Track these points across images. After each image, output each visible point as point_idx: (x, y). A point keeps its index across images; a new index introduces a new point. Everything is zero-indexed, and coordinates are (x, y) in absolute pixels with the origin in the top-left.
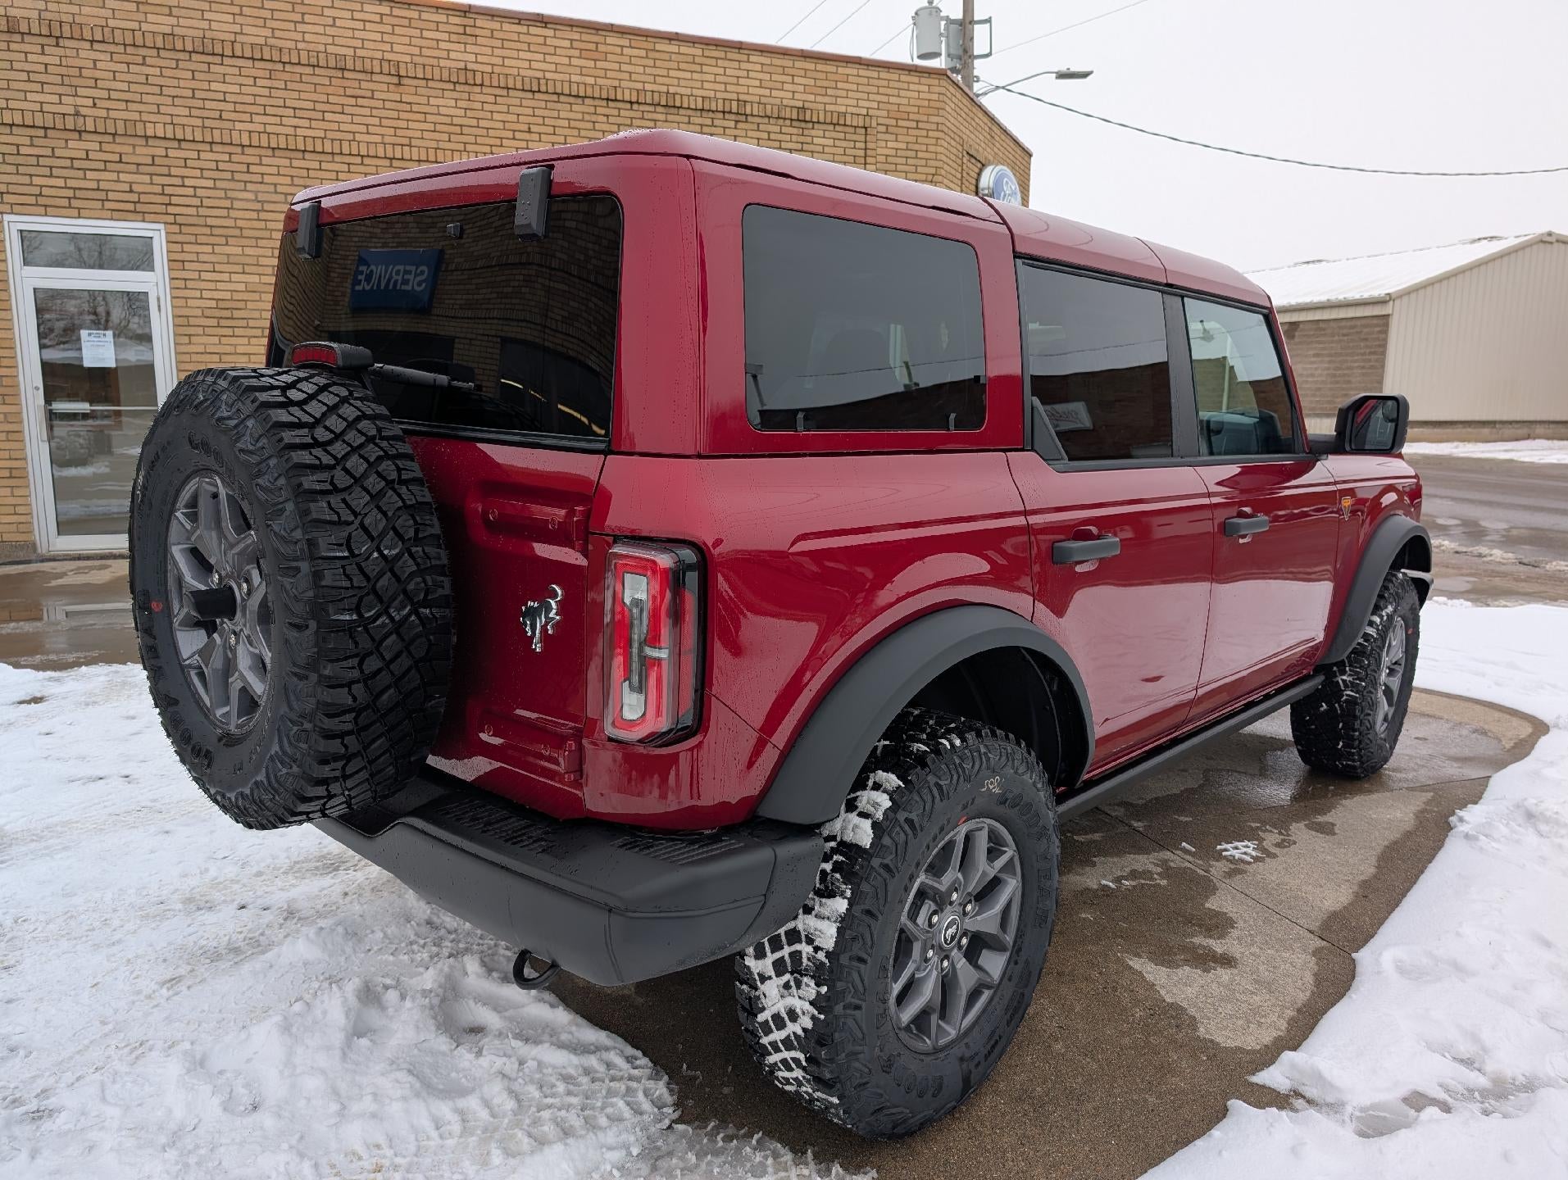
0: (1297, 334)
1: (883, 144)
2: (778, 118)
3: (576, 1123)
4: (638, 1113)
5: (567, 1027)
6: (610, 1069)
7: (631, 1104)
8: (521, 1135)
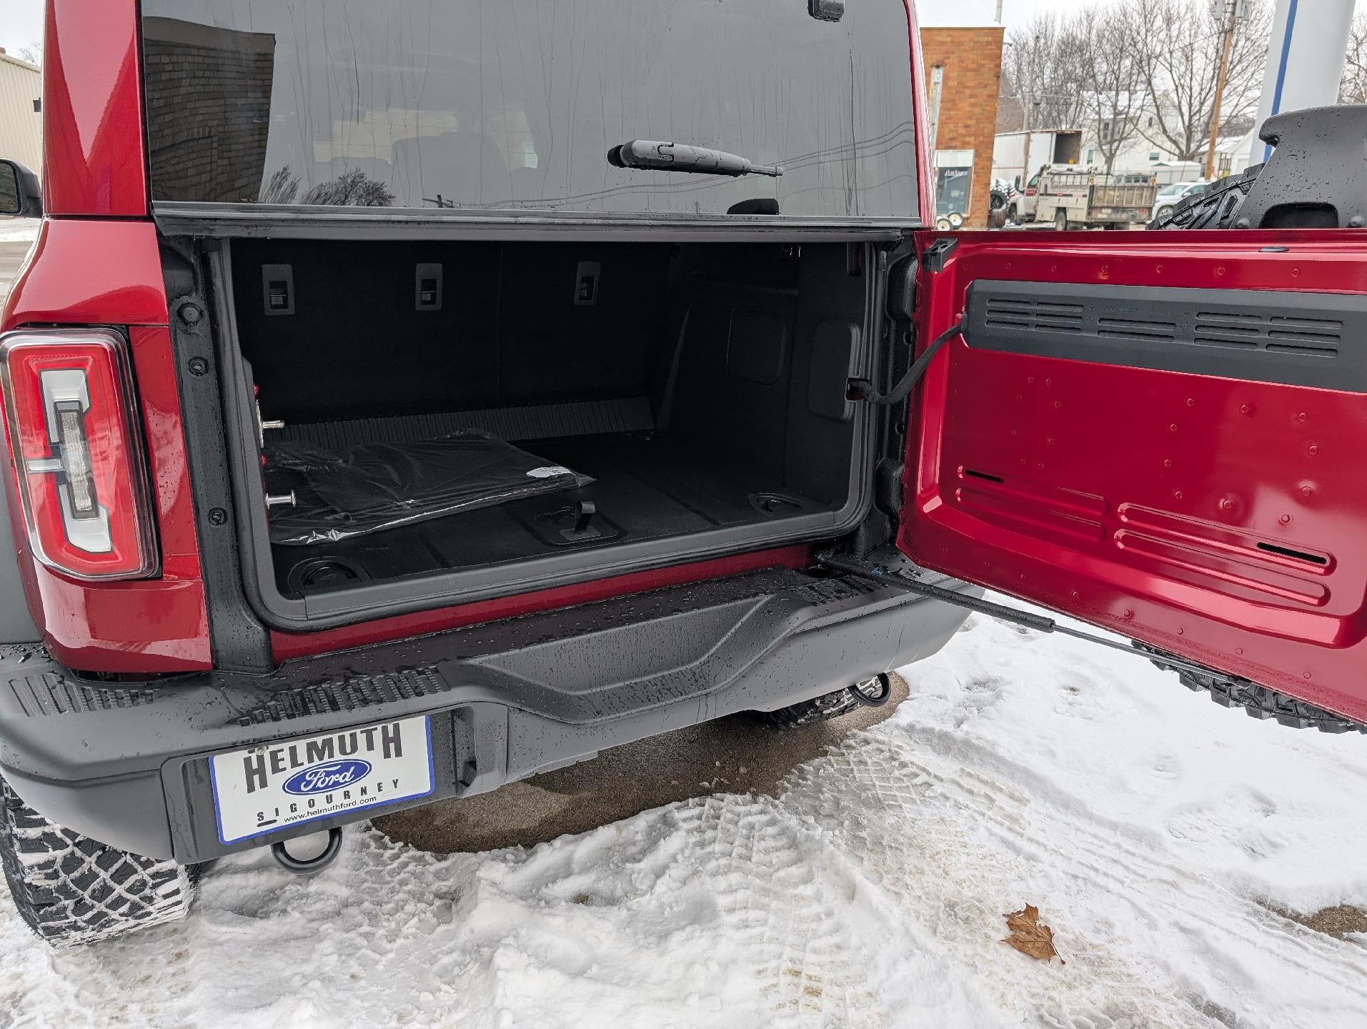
3: (770, 843)
4: (762, 812)
5: (624, 833)
6: (699, 818)
7: (750, 814)
8: (782, 873)
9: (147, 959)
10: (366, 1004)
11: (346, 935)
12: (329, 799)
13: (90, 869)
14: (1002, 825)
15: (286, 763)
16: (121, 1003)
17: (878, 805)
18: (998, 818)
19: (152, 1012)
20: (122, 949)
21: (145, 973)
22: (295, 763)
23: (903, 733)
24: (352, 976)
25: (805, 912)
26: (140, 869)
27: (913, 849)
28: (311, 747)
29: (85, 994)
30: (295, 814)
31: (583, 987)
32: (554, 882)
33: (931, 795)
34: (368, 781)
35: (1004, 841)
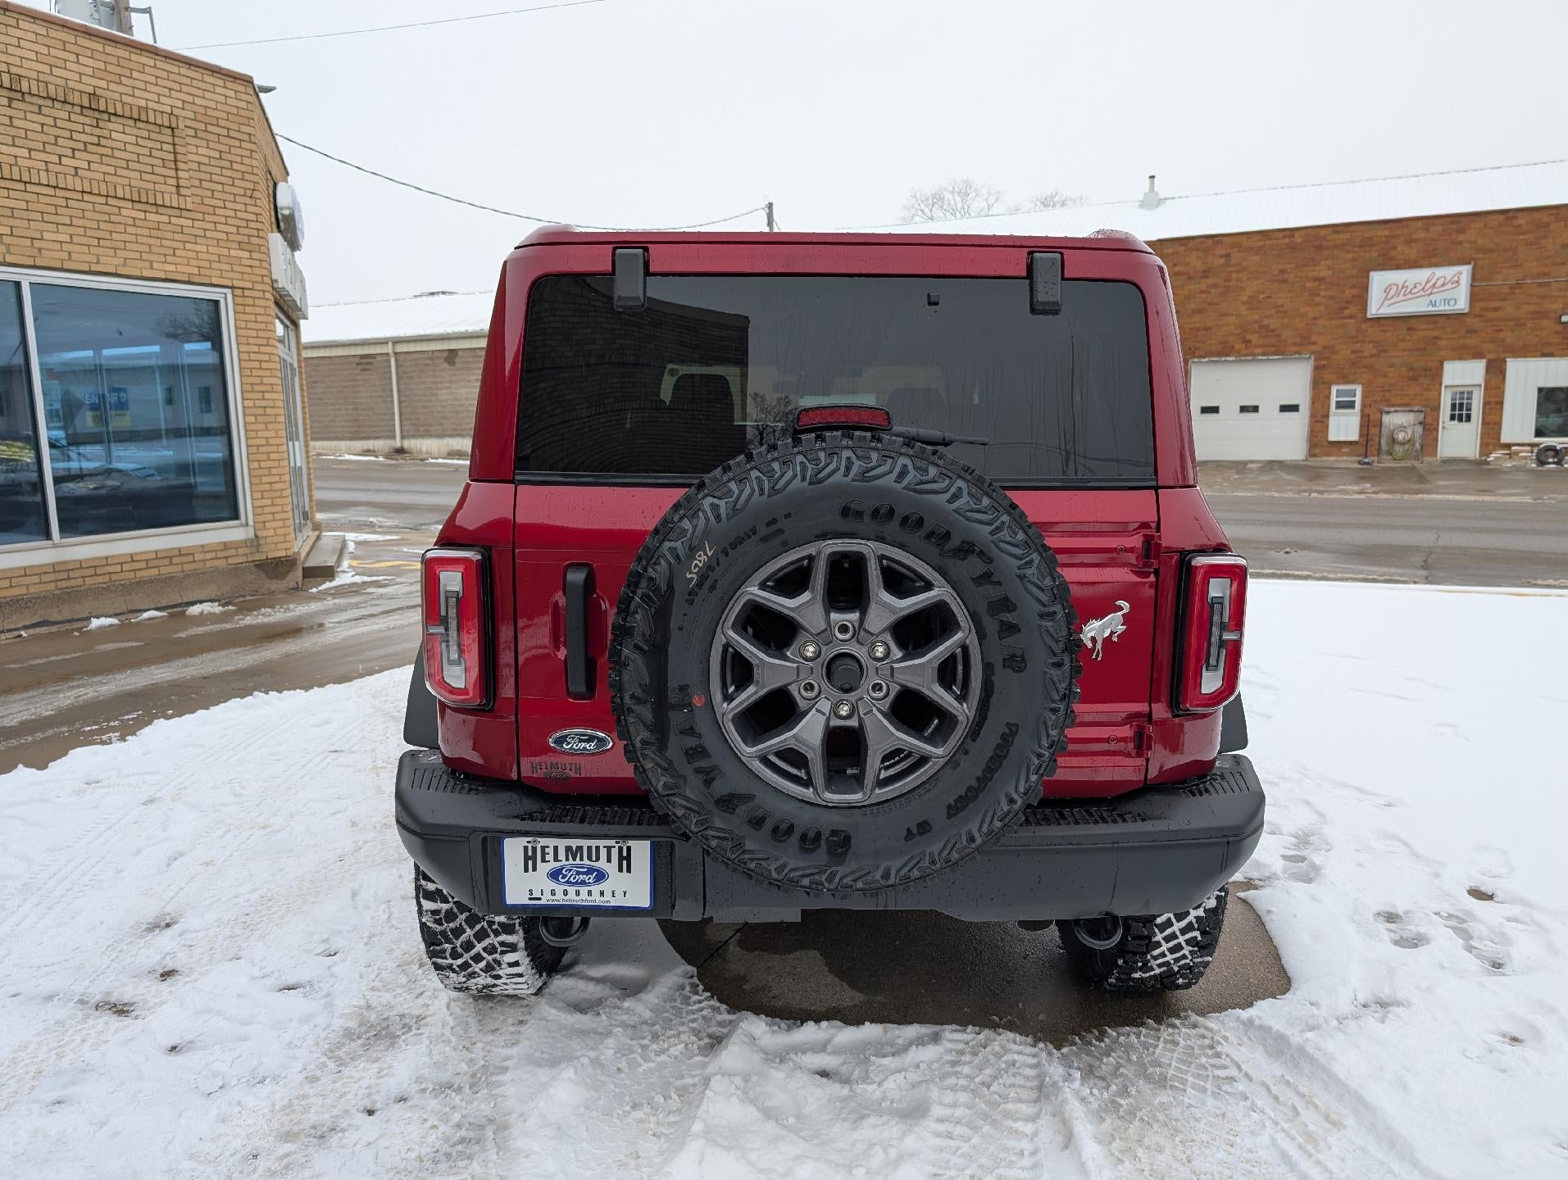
0: (457, 360)
1: (194, 149)
2: (65, 102)
3: (1019, 1081)
4: (1034, 1056)
5: (889, 1035)
6: (967, 1043)
7: (1019, 1053)
8: (1010, 1106)
9: (502, 1018)
10: (617, 1090)
11: (630, 1042)
12: (578, 893)
13: (460, 924)
14: (1293, 1139)
15: (550, 857)
16: (474, 1040)
17: (1162, 1082)
18: (1293, 1132)
19: (488, 1051)
20: (492, 1008)
21: (496, 1026)
22: (556, 859)
23: (1241, 1027)
24: (619, 1069)
25: (1012, 1144)
26: (492, 936)
27: (1166, 1129)
28: (568, 849)
29: (458, 1028)
30: (554, 898)
31: (770, 1128)
32: (804, 1053)
33: (1229, 1090)
34: (604, 886)
35: (1284, 1156)
